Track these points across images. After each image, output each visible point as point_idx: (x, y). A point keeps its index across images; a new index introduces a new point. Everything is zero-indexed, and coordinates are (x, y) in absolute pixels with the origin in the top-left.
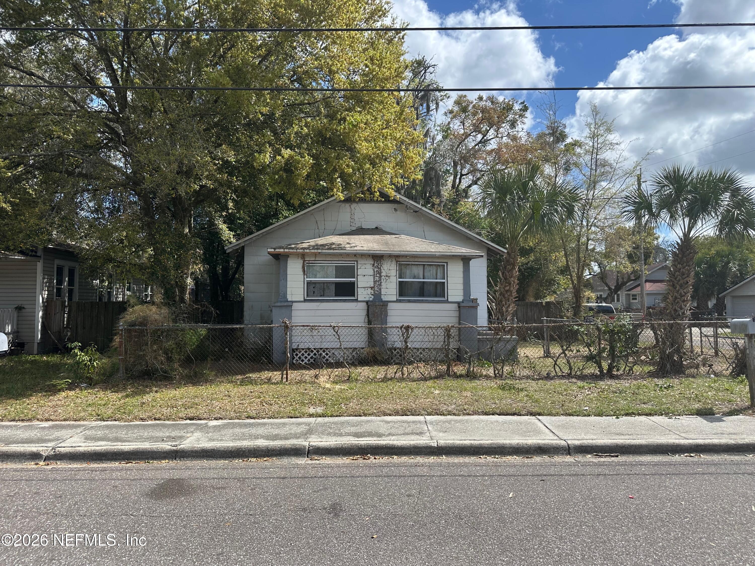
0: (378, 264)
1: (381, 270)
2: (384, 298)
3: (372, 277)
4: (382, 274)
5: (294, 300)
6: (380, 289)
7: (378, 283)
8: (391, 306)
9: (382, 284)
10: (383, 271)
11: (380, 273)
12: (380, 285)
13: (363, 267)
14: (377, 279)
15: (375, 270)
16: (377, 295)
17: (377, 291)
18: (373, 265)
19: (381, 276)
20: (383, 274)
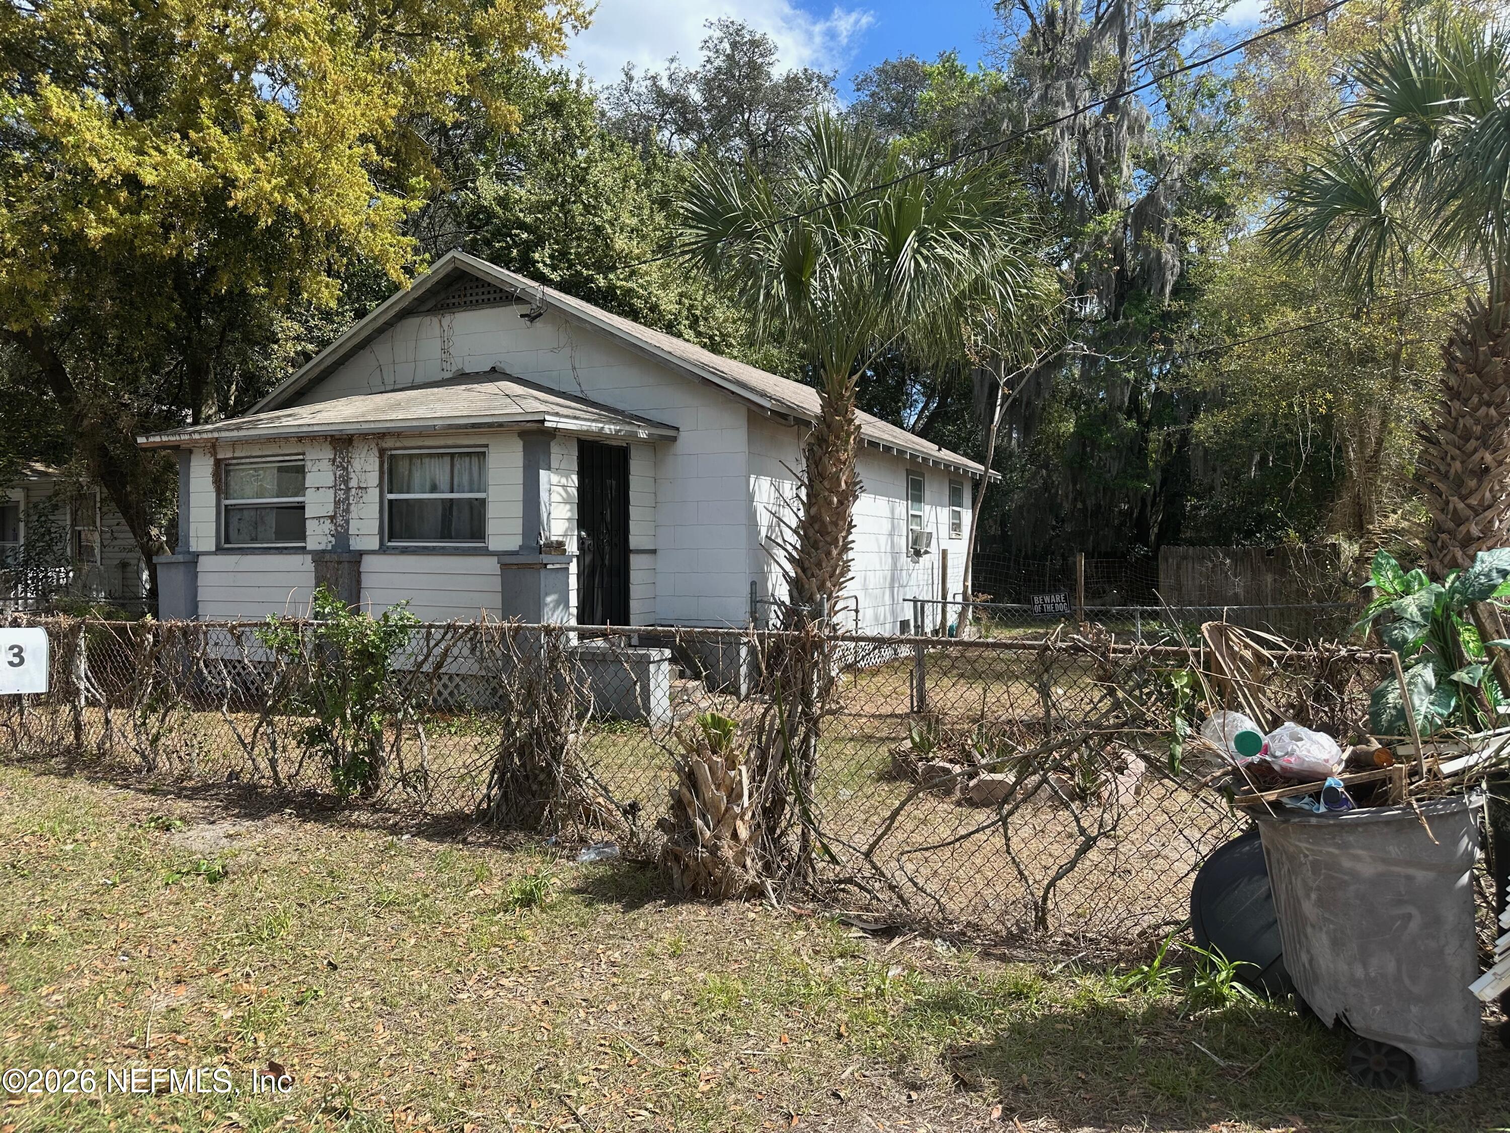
0: (343, 459)
1: (348, 473)
2: (356, 544)
3: (332, 491)
4: (351, 485)
5: (200, 549)
6: (347, 522)
7: (342, 506)
8: (369, 564)
9: (352, 508)
10: (352, 475)
11: (346, 482)
12: (347, 511)
13: (315, 469)
14: (341, 495)
15: (338, 473)
16: (342, 537)
17: (342, 526)
18: (334, 460)
19: (348, 489)
20: (353, 483)
